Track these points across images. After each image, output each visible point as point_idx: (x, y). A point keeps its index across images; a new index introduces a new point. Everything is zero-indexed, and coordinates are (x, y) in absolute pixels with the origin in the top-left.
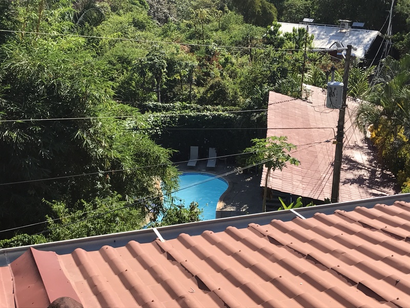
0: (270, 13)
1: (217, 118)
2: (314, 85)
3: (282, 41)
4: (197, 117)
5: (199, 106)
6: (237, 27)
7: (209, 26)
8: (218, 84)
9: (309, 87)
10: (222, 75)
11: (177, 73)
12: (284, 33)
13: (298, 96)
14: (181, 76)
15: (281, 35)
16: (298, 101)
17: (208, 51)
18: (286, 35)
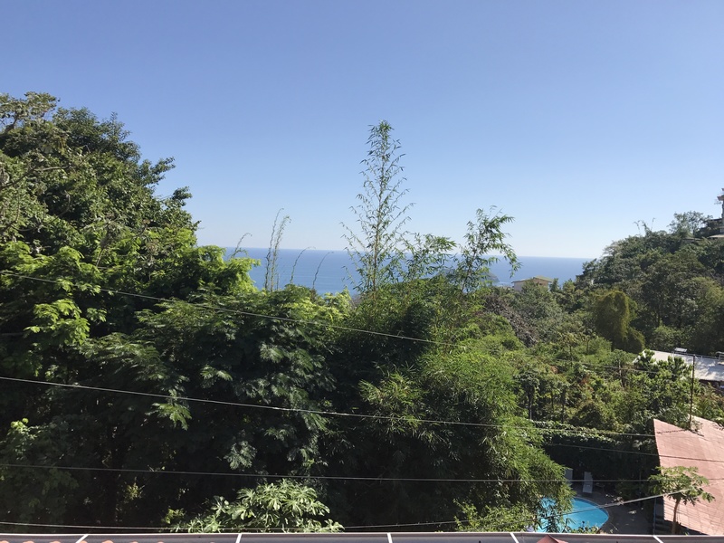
0: (638, 341)
1: (593, 441)
2: (702, 417)
3: (656, 369)
4: (572, 438)
5: (572, 427)
6: (605, 352)
7: (577, 349)
8: (592, 406)
9: (696, 419)
10: (594, 397)
11: (548, 392)
12: (658, 360)
13: (687, 427)
14: (552, 395)
15: (655, 363)
16: (687, 432)
17: (577, 373)
18: (660, 363)
